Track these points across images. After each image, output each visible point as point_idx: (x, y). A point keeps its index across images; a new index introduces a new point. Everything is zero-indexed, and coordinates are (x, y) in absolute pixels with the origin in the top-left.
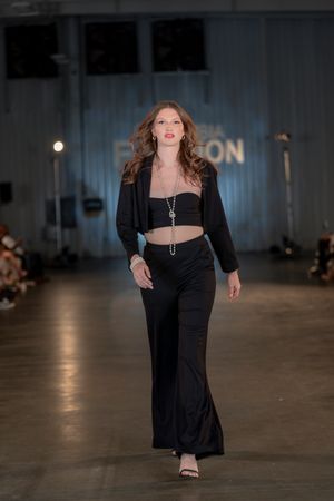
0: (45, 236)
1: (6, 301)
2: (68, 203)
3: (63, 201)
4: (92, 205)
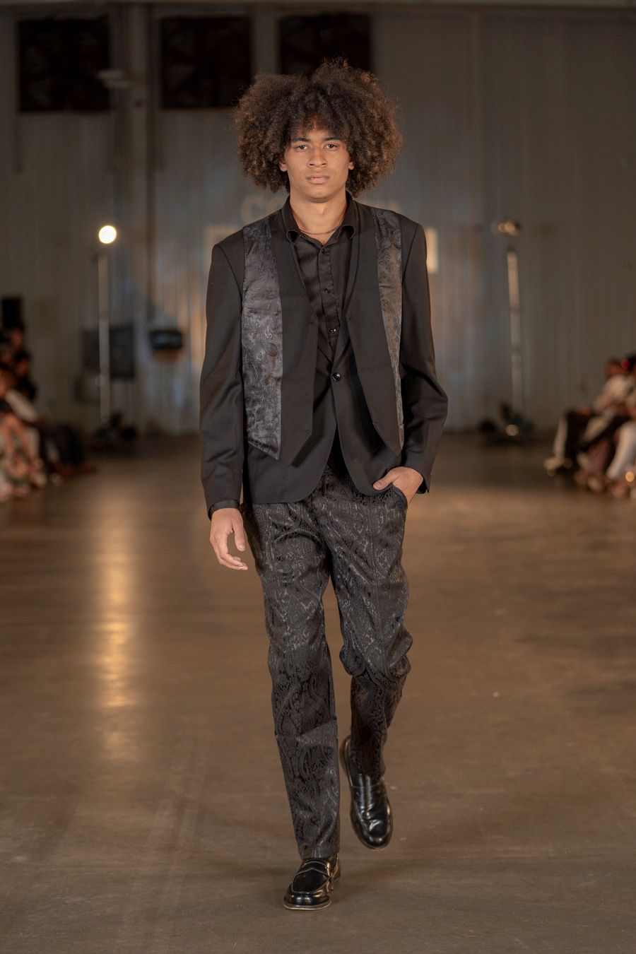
0: (79, 392)
3: (113, 332)
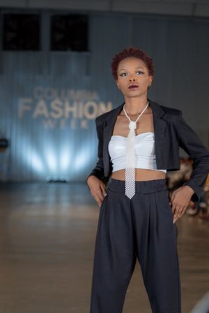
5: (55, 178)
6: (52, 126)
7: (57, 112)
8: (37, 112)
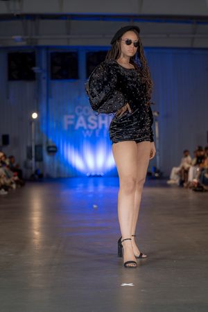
0: (26, 165)
1: (3, 190)
2: (39, 147)
3: (36, 147)
4: (51, 149)
5: (93, 174)
6: (90, 135)
7: (93, 125)
8: (78, 125)
